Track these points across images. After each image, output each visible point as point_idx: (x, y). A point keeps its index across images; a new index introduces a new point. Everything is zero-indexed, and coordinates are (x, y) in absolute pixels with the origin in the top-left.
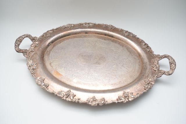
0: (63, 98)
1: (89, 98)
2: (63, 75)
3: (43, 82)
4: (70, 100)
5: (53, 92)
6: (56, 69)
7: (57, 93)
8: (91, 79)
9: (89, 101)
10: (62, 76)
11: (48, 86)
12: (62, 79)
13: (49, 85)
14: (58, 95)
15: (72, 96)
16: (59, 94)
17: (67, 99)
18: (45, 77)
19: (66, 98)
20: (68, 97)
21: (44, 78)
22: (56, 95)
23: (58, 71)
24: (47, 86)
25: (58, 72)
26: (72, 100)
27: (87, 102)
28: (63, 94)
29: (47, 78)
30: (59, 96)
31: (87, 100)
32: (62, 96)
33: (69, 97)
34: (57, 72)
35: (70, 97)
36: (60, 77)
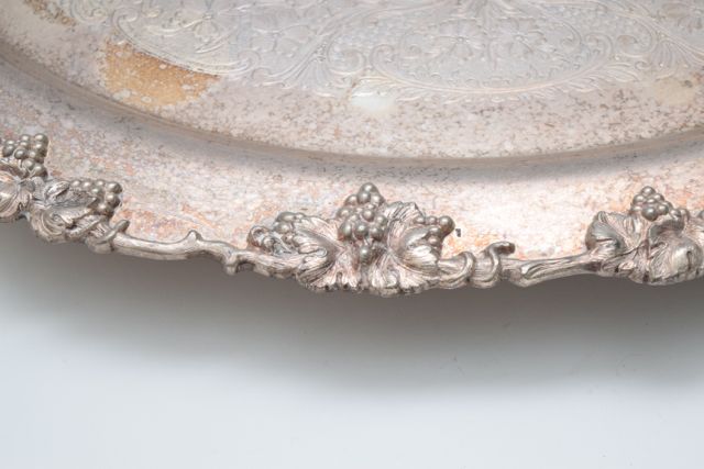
0: (330, 280)
1: (601, 219)
2: (223, 73)
3: (44, 174)
4: (410, 280)
5: (201, 245)
6: (119, 34)
7: (242, 243)
8: (529, 51)
9: (619, 244)
10: (214, 87)
11: (116, 203)
12: (222, 114)
13: (118, 190)
14: (266, 260)
15: (414, 239)
16: (271, 248)
17: (377, 278)
18: (45, 119)
19: (363, 264)
20: (376, 256)
21: (33, 131)
22: (243, 264)
23: (141, 45)
24: (107, 206)
25: (157, 53)
26: (436, 271)
27: (593, 257)
28: (313, 234)
29: (69, 124)
30: (273, 272)
31: (590, 244)
32: (314, 262)
33: (389, 257)
34: (144, 55)
35: (401, 252)
36: (192, 99)
